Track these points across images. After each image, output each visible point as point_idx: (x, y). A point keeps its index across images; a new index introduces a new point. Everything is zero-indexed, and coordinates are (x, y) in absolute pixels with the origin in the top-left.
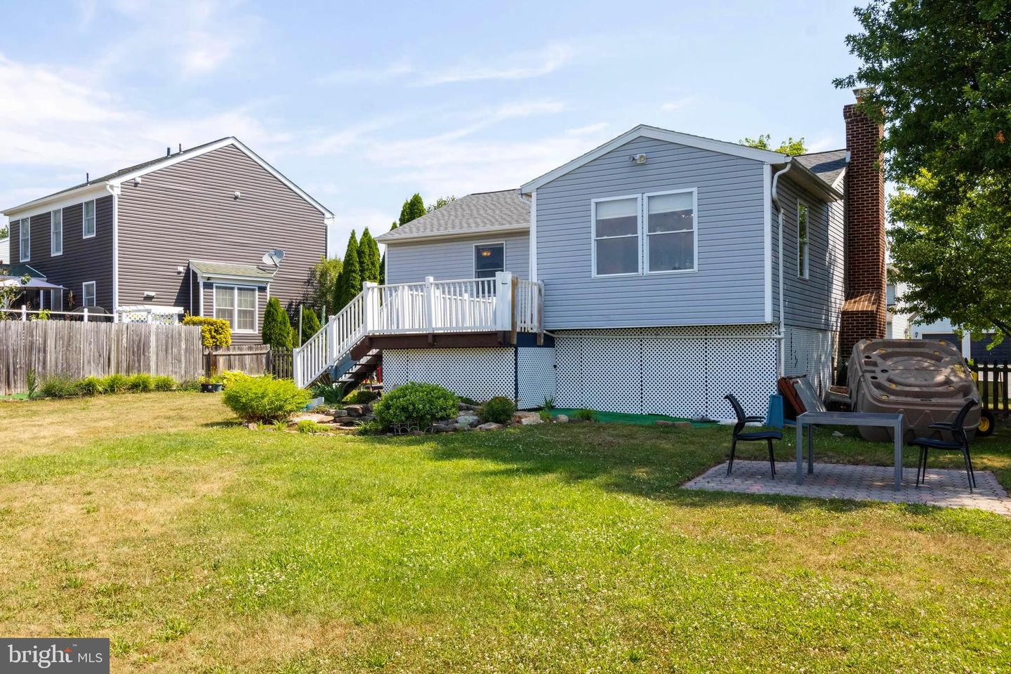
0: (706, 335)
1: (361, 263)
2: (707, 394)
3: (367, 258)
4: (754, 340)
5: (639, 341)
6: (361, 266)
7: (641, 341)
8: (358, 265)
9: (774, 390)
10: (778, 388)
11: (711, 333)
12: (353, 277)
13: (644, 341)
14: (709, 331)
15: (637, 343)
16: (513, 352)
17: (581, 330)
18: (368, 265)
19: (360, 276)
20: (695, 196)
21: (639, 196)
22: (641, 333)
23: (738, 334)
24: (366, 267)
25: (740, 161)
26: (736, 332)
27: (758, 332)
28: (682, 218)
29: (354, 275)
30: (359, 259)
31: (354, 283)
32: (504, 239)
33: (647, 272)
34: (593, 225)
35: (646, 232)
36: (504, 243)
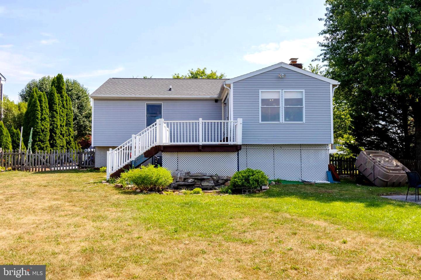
0: (301, 148)
1: (41, 106)
2: (301, 171)
3: (44, 104)
4: (319, 150)
5: (273, 150)
6: (41, 108)
7: (274, 150)
8: (39, 107)
9: (327, 169)
10: (329, 168)
11: (303, 147)
12: (38, 113)
13: (275, 150)
14: (302, 146)
15: (272, 150)
16: (237, 154)
17: (247, 145)
18: (44, 107)
19: (41, 113)
20: (304, 93)
21: (281, 91)
22: (274, 146)
23: (313, 148)
24: (44, 108)
25: (320, 82)
26: (312, 147)
27: (319, 147)
28: (299, 101)
29: (38, 112)
30: (40, 104)
31: (38, 116)
32: (162, 102)
33: (284, 122)
34: (260, 101)
35: (283, 106)
36: (162, 103)
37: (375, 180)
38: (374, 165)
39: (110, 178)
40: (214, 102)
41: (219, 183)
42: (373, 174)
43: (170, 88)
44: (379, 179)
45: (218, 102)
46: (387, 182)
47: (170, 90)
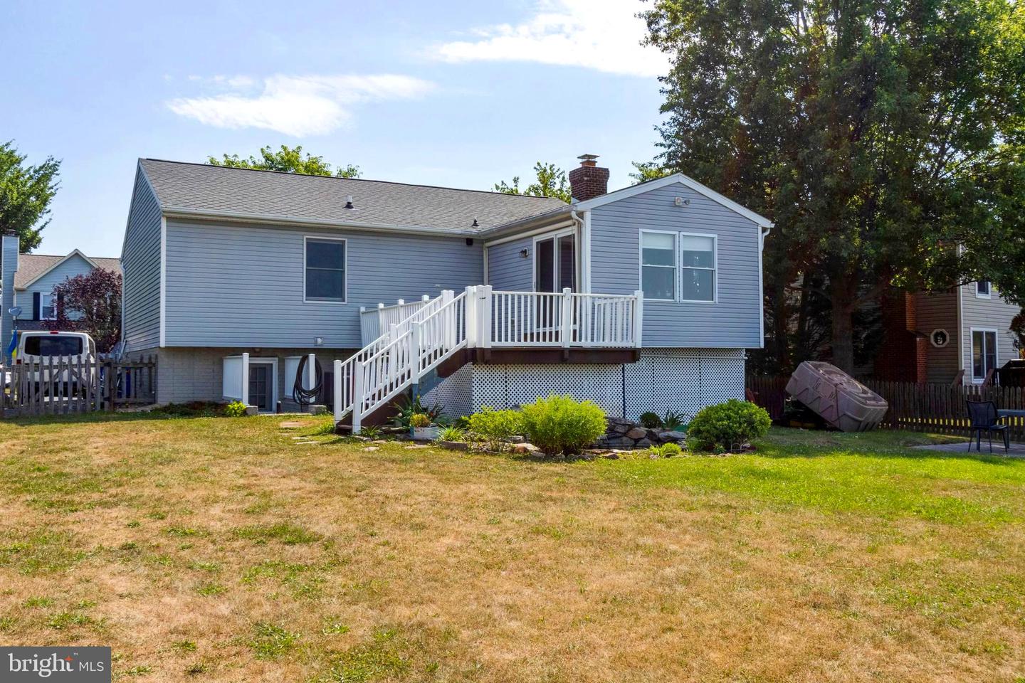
0: (699, 355)
4: (730, 361)
5: (651, 359)
7: (653, 359)
11: (703, 354)
13: (655, 359)
16: (621, 368)
20: (716, 241)
21: (677, 233)
22: (653, 352)
23: (721, 355)
25: (744, 220)
26: (719, 354)
27: (730, 353)
28: (708, 258)
32: (345, 236)
33: (682, 300)
34: (641, 252)
35: (682, 267)
36: (346, 240)
37: (839, 418)
38: (836, 391)
39: (362, 428)
40: (465, 244)
41: (618, 432)
42: (835, 407)
43: (349, 203)
44: (849, 416)
45: (474, 244)
46: (860, 422)
47: (349, 206)
